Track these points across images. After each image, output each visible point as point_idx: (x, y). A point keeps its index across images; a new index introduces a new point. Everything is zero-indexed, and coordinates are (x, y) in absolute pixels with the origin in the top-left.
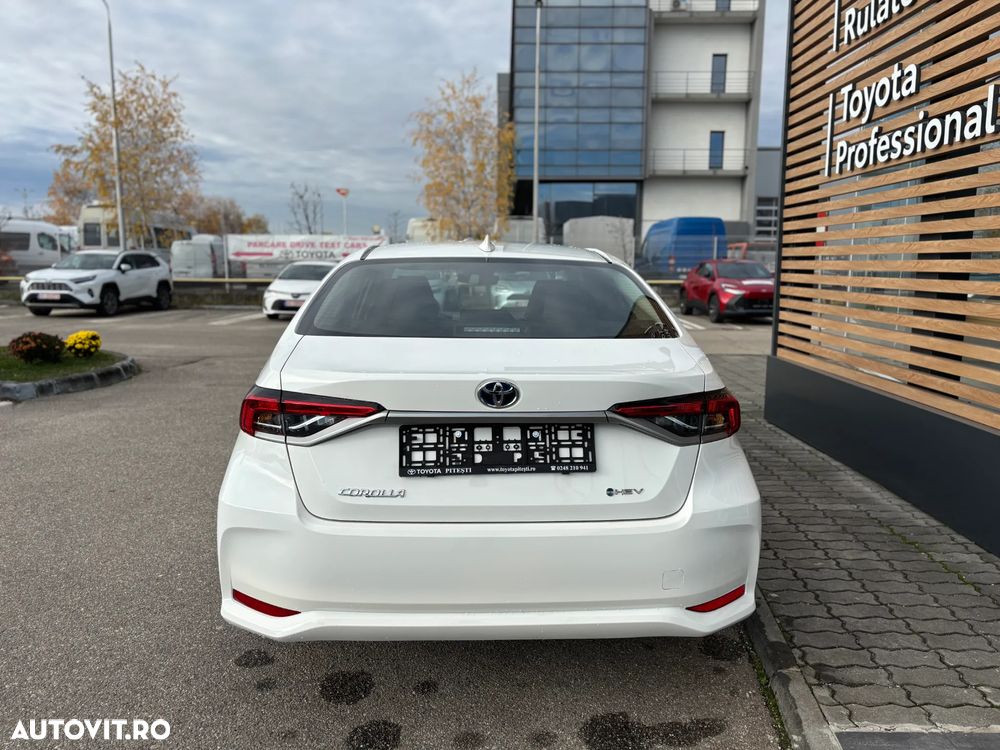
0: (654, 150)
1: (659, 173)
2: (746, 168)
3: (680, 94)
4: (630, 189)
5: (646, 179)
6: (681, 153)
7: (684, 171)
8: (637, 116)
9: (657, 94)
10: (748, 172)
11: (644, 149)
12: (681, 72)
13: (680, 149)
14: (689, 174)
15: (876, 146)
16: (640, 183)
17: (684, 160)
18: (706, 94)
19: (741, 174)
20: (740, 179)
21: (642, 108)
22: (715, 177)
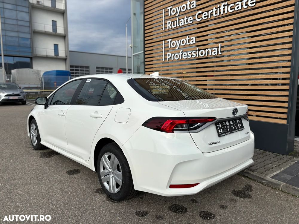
0: (36, 48)
1: (38, 55)
2: (66, 56)
3: (43, 31)
4: (28, 60)
5: (33, 57)
6: (45, 50)
7: (47, 56)
8: (28, 36)
9: (35, 30)
10: (67, 57)
11: (32, 47)
12: (43, 24)
13: (45, 49)
14: (48, 56)
15: (182, 55)
16: (31, 58)
17: (46, 52)
18: (51, 32)
19: (65, 58)
20: (65, 60)
21: (30, 33)
22: (56, 58)
